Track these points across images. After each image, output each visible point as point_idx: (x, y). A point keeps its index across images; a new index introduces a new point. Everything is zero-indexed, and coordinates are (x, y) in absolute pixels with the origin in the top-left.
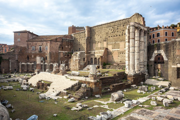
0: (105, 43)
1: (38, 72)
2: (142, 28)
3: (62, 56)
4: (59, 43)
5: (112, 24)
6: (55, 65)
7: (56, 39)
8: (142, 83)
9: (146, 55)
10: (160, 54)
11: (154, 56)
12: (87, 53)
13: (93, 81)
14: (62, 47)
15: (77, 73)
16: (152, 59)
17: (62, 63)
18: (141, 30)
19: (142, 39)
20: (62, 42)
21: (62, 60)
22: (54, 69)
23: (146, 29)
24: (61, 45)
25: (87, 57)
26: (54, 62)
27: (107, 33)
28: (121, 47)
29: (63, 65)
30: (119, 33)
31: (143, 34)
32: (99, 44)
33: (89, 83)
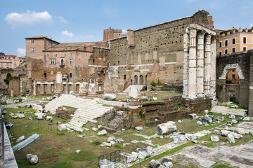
0: (155, 52)
1: (59, 95)
2: (208, 31)
3: (93, 71)
4: (89, 54)
5: (166, 26)
6: (82, 85)
7: (85, 48)
8: (207, 111)
9: (214, 72)
11: (225, 72)
12: (130, 68)
13: (132, 108)
14: (93, 60)
15: (113, 96)
16: (223, 77)
17: (93, 82)
18: (206, 35)
19: (208, 48)
20: (93, 52)
21: (93, 77)
22: (81, 91)
23: (214, 34)
24: (91, 57)
25: (130, 73)
26: (82, 81)
27: (158, 40)
28: (178, 59)
29: (93, 85)
30: (175, 39)
31: (209, 39)
32: (147, 54)
33: (127, 110)
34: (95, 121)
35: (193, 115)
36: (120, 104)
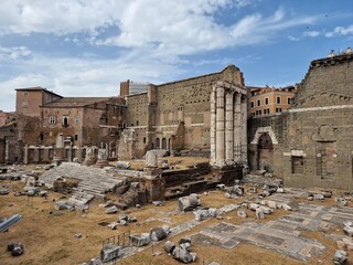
0: (180, 112)
1: (59, 163)
2: (238, 90)
3: (105, 133)
4: (101, 112)
5: (192, 82)
6: (89, 151)
7: (96, 104)
8: (237, 181)
9: (245, 135)
10: (265, 134)
11: (257, 136)
12: (151, 129)
13: (149, 177)
14: (105, 119)
15: (127, 163)
16: (255, 142)
17: (104, 147)
18: (236, 94)
19: (238, 109)
20: (106, 109)
21: (105, 140)
22: (87, 158)
23: (244, 92)
24: (104, 115)
25: (151, 136)
26: (89, 145)
27: (183, 97)
28: (205, 120)
29: (103, 151)
30: (202, 98)
31: (239, 99)
32: (171, 114)
33: (143, 181)
34: (103, 196)
35: (221, 185)
36: (135, 174)
